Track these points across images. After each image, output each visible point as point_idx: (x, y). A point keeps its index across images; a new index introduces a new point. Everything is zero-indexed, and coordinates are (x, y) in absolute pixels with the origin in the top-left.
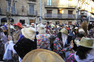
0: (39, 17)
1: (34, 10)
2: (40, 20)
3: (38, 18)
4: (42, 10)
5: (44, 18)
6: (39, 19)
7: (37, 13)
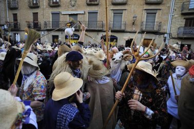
0: (164, 34)
1: (156, 21)
2: (165, 40)
3: (162, 36)
4: (174, 20)
5: (176, 37)
6: (163, 39)
7: (160, 26)
